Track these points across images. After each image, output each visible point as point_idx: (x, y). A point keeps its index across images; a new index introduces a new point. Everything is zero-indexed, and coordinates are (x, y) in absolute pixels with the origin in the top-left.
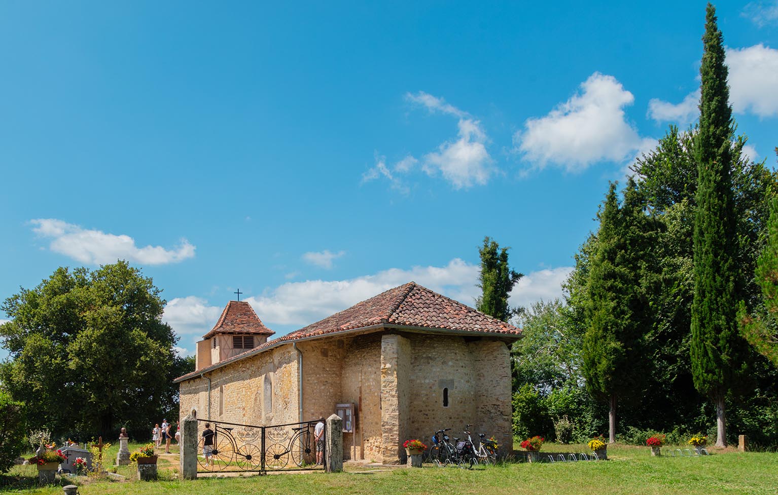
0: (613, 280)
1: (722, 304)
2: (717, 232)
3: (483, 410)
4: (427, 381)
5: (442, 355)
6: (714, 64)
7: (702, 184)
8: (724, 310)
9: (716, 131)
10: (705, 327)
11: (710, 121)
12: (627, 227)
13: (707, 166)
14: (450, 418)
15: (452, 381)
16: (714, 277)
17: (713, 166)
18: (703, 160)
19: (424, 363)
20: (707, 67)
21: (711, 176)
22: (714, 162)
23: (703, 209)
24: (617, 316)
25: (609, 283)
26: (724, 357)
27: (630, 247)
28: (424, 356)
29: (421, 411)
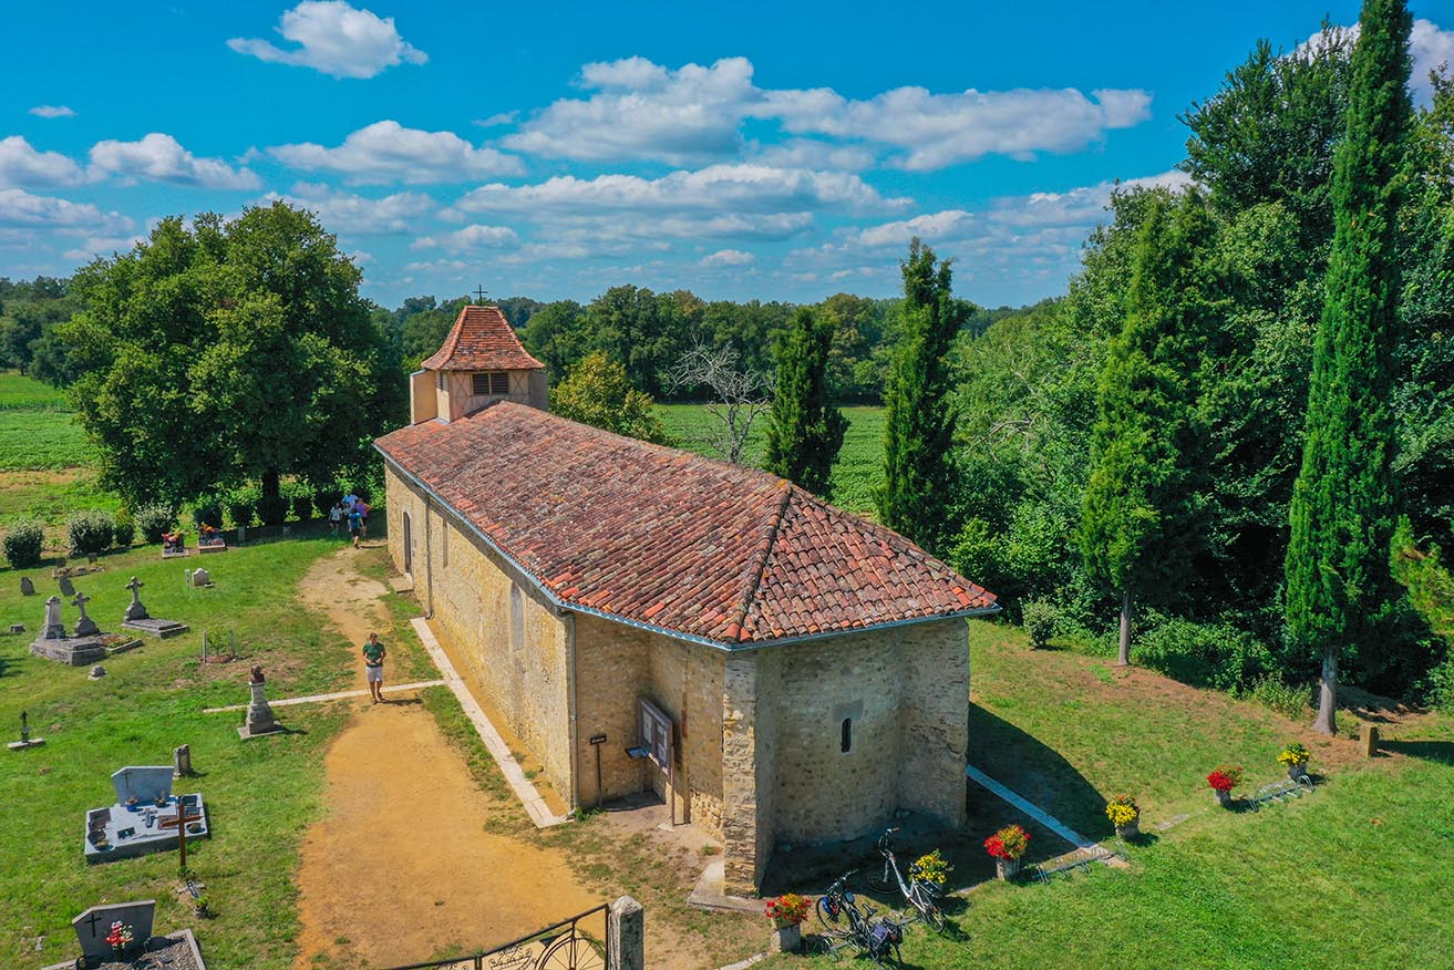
0: (1148, 391)
1: (1356, 492)
2: (1362, 354)
3: (914, 734)
4: (812, 710)
5: (842, 655)
6: (1389, 9)
7: (1340, 252)
8: (1359, 503)
9: (1380, 151)
10: (1319, 529)
11: (1371, 128)
12: (1181, 288)
13: (1355, 218)
14: (854, 771)
15: (860, 703)
16: (1347, 439)
17: (1366, 222)
18: (1347, 205)
19: (807, 675)
20: (1375, 13)
21: (1361, 240)
22: (1370, 214)
23: (1340, 305)
24: (1151, 460)
25: (1141, 396)
26: (1352, 591)
27: (1182, 328)
28: (808, 660)
29: (798, 765)
